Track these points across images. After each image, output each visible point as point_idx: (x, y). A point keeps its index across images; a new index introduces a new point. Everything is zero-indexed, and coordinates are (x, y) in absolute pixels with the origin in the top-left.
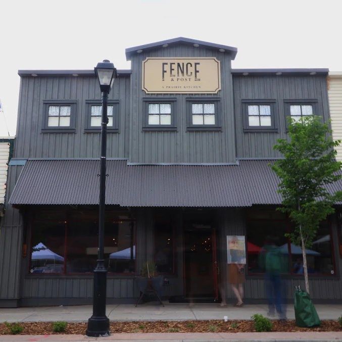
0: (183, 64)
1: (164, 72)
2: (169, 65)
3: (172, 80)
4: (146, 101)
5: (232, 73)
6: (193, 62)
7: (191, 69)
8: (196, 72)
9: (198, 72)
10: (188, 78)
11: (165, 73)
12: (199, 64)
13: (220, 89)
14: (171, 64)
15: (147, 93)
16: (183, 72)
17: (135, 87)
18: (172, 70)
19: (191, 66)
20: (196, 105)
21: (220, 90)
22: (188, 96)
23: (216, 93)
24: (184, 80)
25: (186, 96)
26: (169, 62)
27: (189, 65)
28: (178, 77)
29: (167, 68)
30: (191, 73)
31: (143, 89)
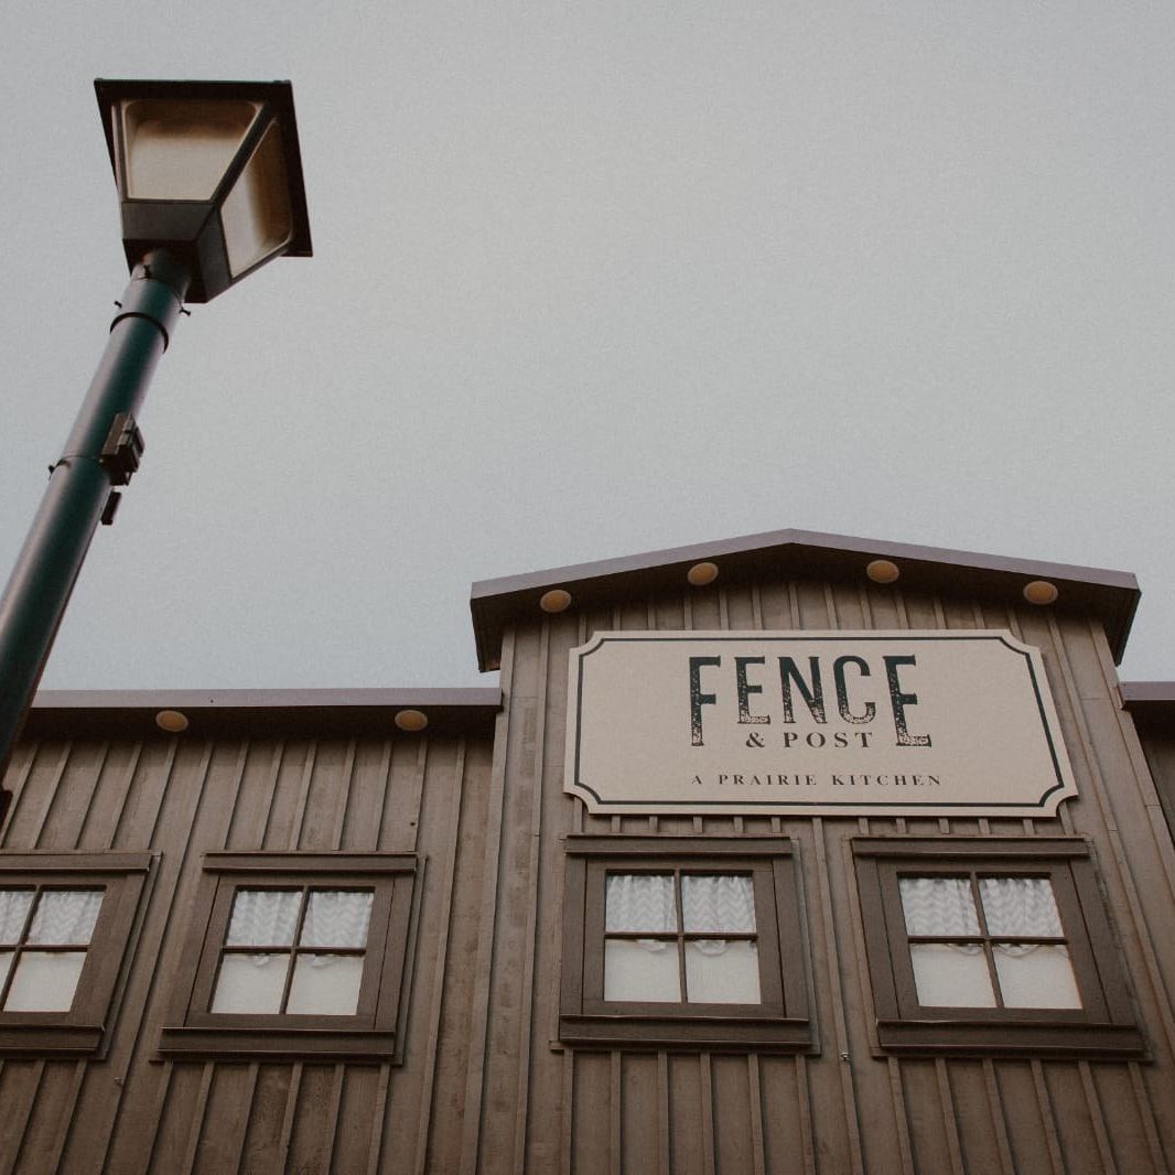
0: (814, 662)
1: (699, 700)
2: (729, 666)
3: (753, 741)
4: (589, 858)
5: (1129, 706)
6: (875, 654)
7: (869, 688)
8: (901, 700)
9: (912, 699)
10: (851, 731)
11: (705, 708)
12: (910, 660)
13: (1070, 789)
14: (742, 663)
15: (594, 808)
16: (815, 703)
17: (517, 781)
18: (745, 690)
19: (865, 671)
20: (924, 884)
21: (1070, 801)
22: (864, 829)
23: (1049, 810)
24: (830, 740)
25: (850, 831)
26: (729, 653)
27: (851, 669)
28: (790, 728)
29: (718, 681)
30: (871, 705)
31: (570, 787)
